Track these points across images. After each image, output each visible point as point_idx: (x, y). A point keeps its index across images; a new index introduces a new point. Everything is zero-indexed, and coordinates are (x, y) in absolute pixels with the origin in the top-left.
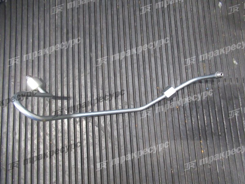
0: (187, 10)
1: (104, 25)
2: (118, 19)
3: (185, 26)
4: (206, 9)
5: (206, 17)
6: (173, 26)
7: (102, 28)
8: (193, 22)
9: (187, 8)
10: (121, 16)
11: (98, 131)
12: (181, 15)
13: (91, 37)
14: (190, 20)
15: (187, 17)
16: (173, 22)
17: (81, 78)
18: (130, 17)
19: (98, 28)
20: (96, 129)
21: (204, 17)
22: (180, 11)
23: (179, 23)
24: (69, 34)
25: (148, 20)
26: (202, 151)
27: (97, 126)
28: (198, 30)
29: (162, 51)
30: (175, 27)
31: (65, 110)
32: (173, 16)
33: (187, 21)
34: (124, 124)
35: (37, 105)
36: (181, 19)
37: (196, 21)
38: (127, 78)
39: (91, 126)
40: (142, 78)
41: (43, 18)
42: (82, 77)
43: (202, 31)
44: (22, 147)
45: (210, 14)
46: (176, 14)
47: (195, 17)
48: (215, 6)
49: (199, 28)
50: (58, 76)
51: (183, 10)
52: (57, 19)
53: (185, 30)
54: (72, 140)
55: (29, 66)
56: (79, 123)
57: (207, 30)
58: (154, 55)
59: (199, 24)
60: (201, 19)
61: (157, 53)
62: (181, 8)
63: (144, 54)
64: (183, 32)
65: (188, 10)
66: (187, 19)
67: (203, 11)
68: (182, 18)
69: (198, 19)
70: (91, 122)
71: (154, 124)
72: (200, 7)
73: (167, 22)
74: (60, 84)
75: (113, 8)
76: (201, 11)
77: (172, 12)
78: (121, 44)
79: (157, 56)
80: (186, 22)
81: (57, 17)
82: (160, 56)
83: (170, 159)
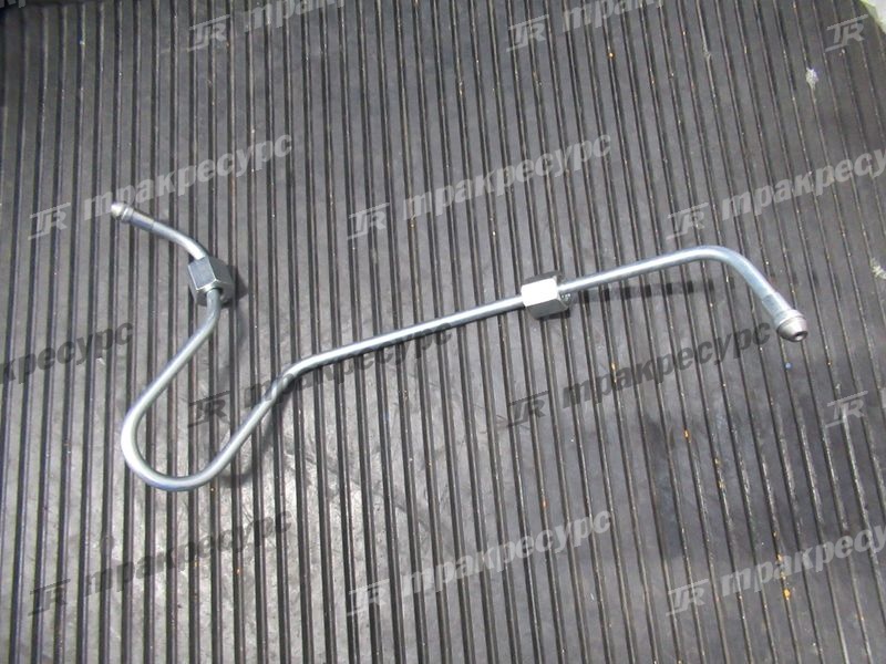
0: (698, 97)
1: (417, 154)
2: (464, 132)
3: (694, 151)
4: (763, 92)
5: (766, 119)
6: (655, 151)
7: (408, 164)
8: (721, 134)
9: (697, 91)
10: (473, 123)
11: (406, 525)
12: (681, 113)
13: (373, 195)
14: (712, 132)
15: (702, 119)
16: (653, 138)
17: (340, 336)
18: (505, 125)
19: (397, 165)
20: (401, 518)
21: (760, 120)
22: (677, 102)
23: (673, 142)
24: (294, 187)
25: (565, 134)
26: (787, 593)
27: (401, 508)
28: (741, 165)
29: (620, 238)
30: (662, 157)
31: (289, 452)
32: (654, 118)
33: (701, 135)
34: (499, 499)
35: (187, 438)
36: (681, 129)
37: (731, 131)
38: (504, 335)
39: (382, 507)
40: (557, 332)
41: (207, 135)
42: (343, 335)
43: (755, 166)
44: (135, 592)
45: (779, 108)
46: (661, 110)
47: (730, 121)
48: (794, 81)
49: (744, 156)
50: (261, 331)
51: (686, 97)
52: (252, 137)
53: (697, 165)
54: (314, 562)
55: (160, 299)
56: (337, 499)
57: (774, 164)
58: (595, 252)
59: (744, 143)
60: (751, 129)
61: (604, 244)
62: (677, 91)
63: (560, 248)
64: (692, 174)
65: (702, 99)
66: (701, 128)
67: (756, 98)
68: (683, 124)
69: (741, 126)
70: (381, 492)
71: (607, 495)
72: (744, 87)
73: (633, 138)
74: (269, 360)
75: (445, 98)
76: (746, 99)
77: (648, 106)
78: (479, 217)
79: (604, 255)
80: (697, 138)
81: (253, 131)
82: (616, 256)
83: (673, 625)
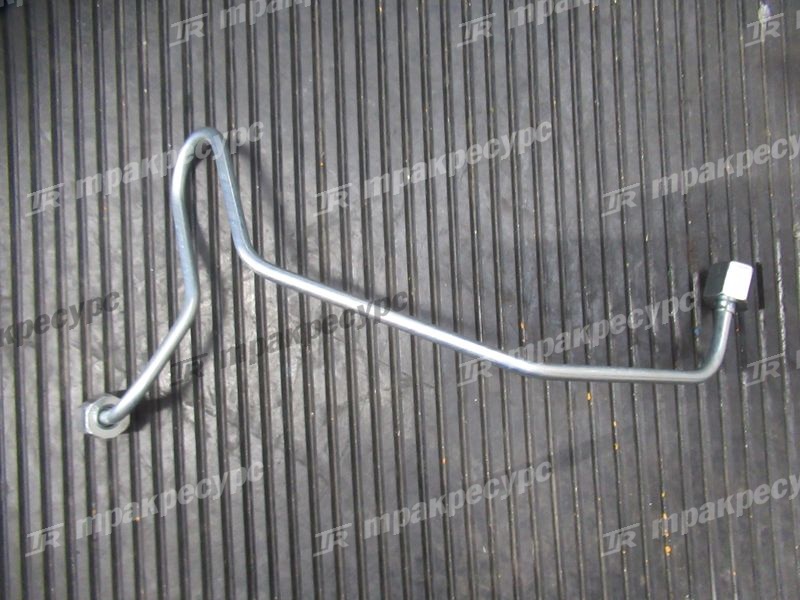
0: (640, 31)
1: (328, 81)
2: (381, 58)
3: (629, 93)
4: (710, 28)
5: (709, 62)
6: (587, 90)
7: (319, 93)
8: (660, 76)
9: (639, 23)
10: (392, 48)
11: (306, 479)
12: (620, 48)
13: (280, 127)
14: (650, 72)
15: (641, 57)
16: (586, 76)
17: (242, 284)
18: (428, 53)
19: (307, 92)
20: (301, 472)
21: (702, 61)
22: (616, 35)
23: (607, 82)
24: (192, 113)
25: (493, 66)
26: (668, 549)
27: (302, 462)
28: (676, 113)
29: (541, 188)
30: (594, 99)
31: (189, 404)
32: (590, 52)
33: (638, 75)
34: (400, 456)
35: (80, 387)
36: (618, 67)
37: (671, 74)
38: (414, 289)
39: (283, 461)
40: (468, 288)
41: (92, 45)
42: (244, 283)
43: (690, 113)
45: (724, 49)
46: (598, 44)
47: (671, 60)
48: (746, 15)
49: (680, 101)
50: (157, 275)
51: (627, 30)
52: (144, 49)
53: (630, 109)
54: (213, 512)
55: (45, 234)
56: (237, 452)
57: (710, 113)
58: (514, 202)
59: (681, 86)
60: (691, 69)
61: (524, 195)
62: (618, 22)
63: (477, 197)
64: (623, 119)
65: (643, 33)
66: (639, 66)
67: (701, 34)
68: (620, 62)
69: (681, 68)
70: (283, 446)
71: (505, 454)
72: (691, 22)
73: (565, 74)
74: (166, 308)
75: (362, 15)
76: (690, 37)
77: (584, 37)
78: (393, 157)
79: (523, 207)
80: (633, 79)
81: (144, 43)
82: (536, 208)
